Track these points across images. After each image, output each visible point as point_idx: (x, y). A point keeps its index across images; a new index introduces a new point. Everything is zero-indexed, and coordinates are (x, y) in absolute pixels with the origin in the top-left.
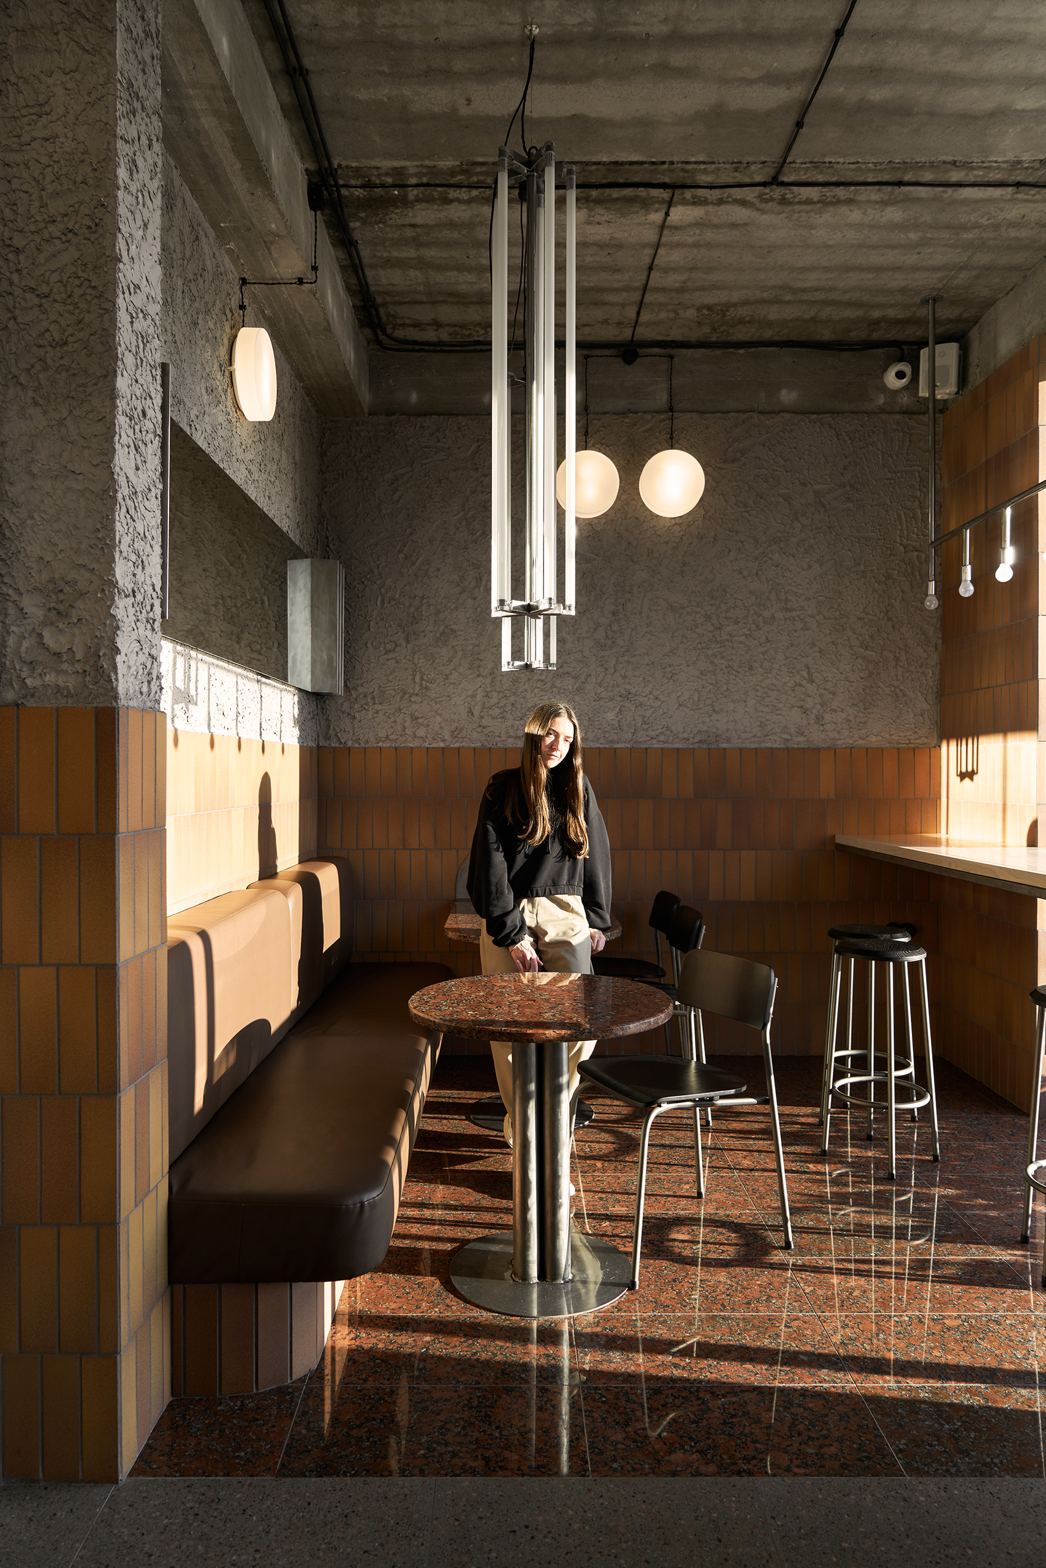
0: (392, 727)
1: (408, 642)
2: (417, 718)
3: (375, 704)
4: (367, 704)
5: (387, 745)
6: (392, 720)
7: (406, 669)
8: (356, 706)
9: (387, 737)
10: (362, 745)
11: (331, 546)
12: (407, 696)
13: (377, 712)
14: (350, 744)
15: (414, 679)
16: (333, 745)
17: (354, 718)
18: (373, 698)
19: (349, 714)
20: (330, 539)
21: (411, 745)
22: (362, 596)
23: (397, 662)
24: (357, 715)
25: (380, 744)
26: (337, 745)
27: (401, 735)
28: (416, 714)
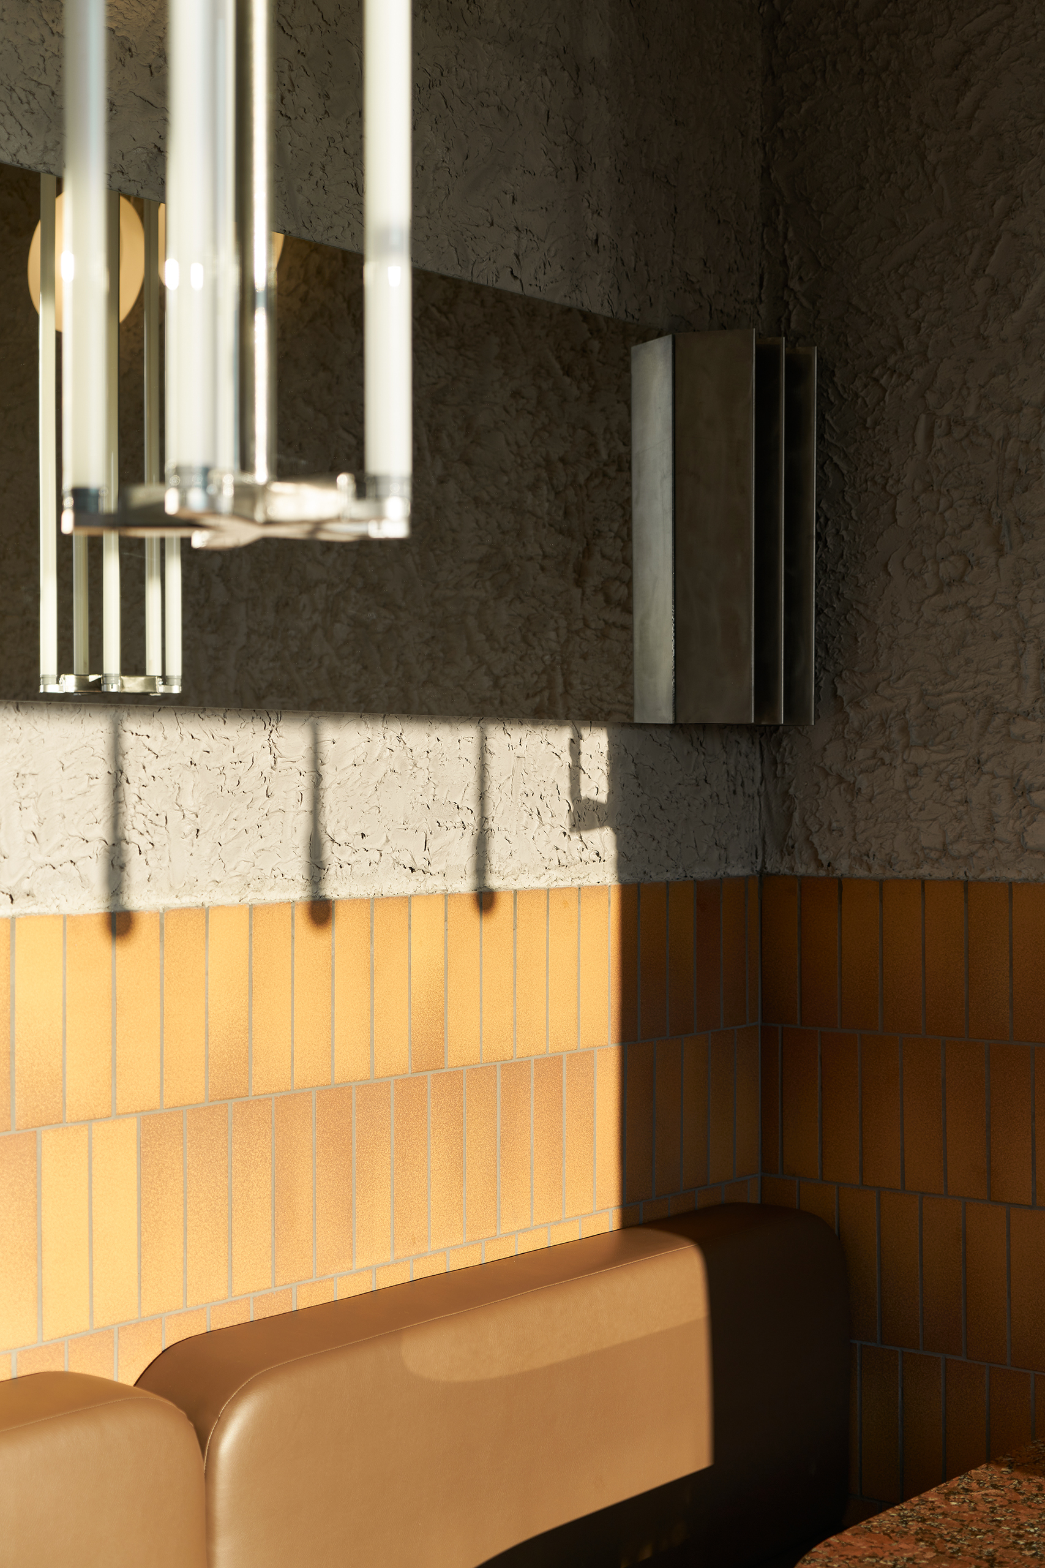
0: (958, 819)
1: (1000, 552)
2: (1027, 790)
3: (908, 746)
4: (887, 748)
5: (942, 872)
6: (958, 795)
7: (996, 637)
8: (861, 754)
9: (944, 850)
10: (877, 871)
11: (794, 284)
12: (998, 720)
13: (916, 772)
14: (843, 867)
15: (1017, 666)
16: (801, 870)
17: (854, 790)
18: (905, 730)
19: (841, 780)
20: (793, 264)
21: (1012, 875)
22: (876, 423)
23: (972, 614)
24: (863, 781)
25: (925, 871)
26: (812, 871)
27: (983, 843)
28: (1027, 776)
